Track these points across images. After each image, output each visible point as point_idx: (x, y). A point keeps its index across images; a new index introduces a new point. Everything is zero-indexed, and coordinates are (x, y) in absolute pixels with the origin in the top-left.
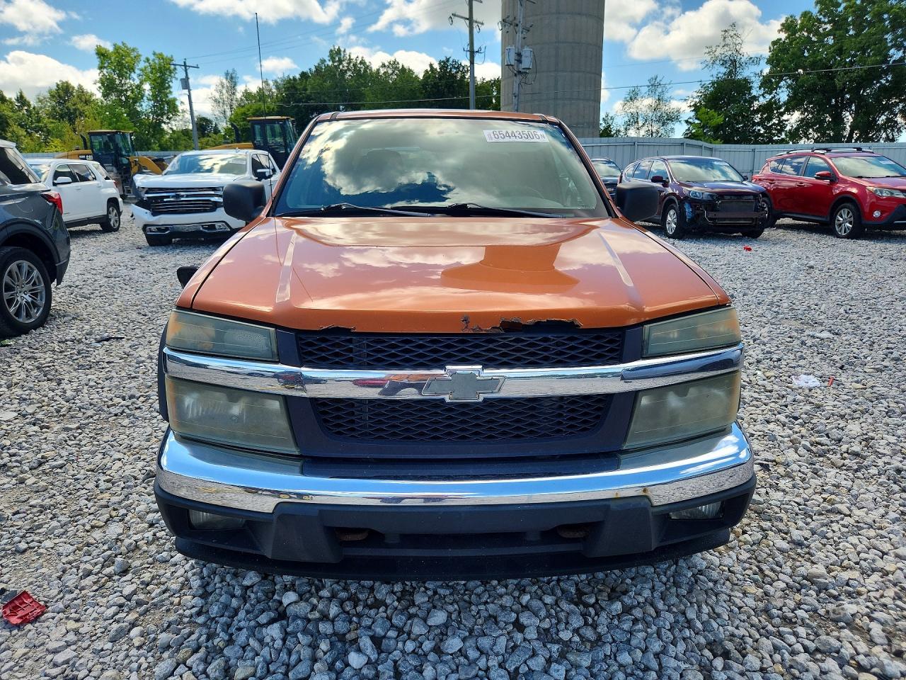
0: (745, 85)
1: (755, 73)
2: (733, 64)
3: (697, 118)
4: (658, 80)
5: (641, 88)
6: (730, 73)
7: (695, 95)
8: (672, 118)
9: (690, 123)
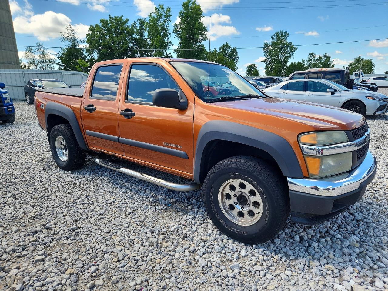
0: (80, 51)
1: (83, 46)
2: (74, 41)
3: (62, 63)
4: (41, 44)
5: (33, 47)
6: (73, 45)
7: (60, 53)
8: (51, 62)
9: (60, 65)
